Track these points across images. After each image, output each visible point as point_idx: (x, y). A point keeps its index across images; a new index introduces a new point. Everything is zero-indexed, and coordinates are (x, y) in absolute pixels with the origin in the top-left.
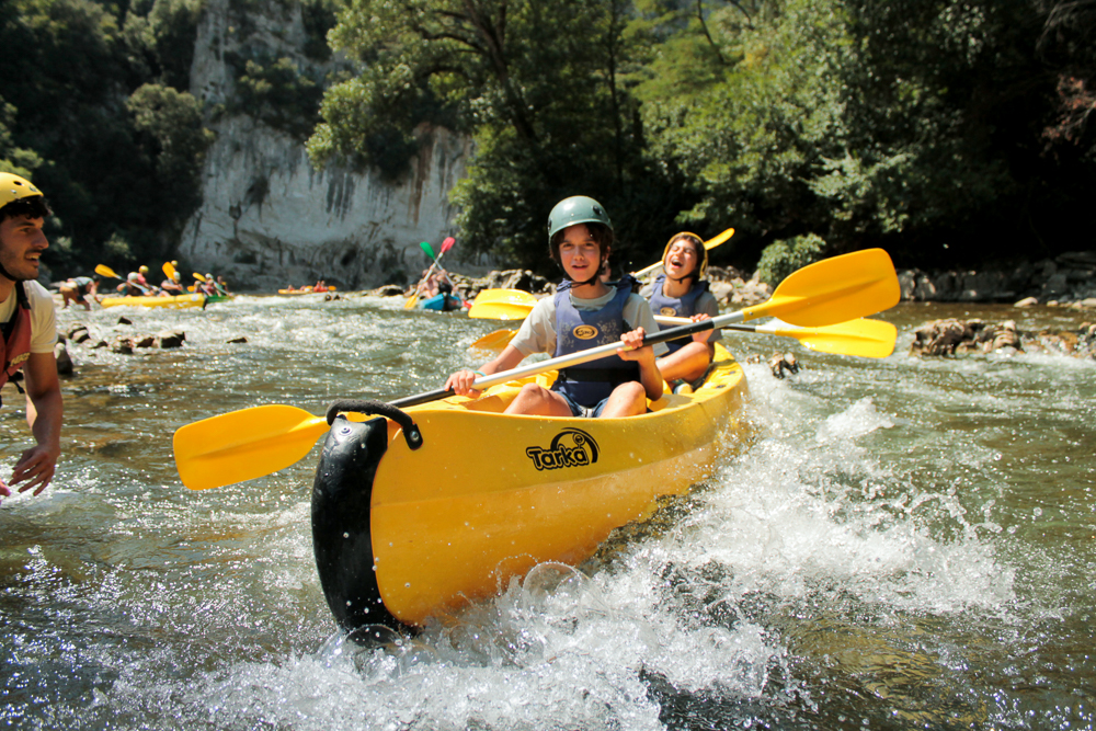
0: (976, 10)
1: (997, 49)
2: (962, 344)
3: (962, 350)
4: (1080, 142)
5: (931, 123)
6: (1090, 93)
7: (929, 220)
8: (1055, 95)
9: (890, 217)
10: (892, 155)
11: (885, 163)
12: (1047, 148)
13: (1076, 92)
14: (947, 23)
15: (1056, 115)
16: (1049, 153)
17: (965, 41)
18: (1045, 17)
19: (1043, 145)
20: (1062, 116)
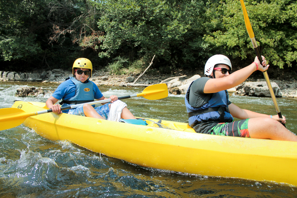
0: (33, 2)
1: (38, 14)
2: (30, 93)
3: (30, 95)
4: (58, 42)
5: (19, 31)
6: (60, 30)
7: (18, 58)
8: (52, 29)
9: (7, 56)
10: (7, 38)
11: (5, 40)
12: (50, 42)
13: (57, 29)
14: (25, 4)
15: (52, 34)
16: (50, 44)
17: (29, 10)
18: (50, 9)
19: (49, 41)
20: (54, 35)
